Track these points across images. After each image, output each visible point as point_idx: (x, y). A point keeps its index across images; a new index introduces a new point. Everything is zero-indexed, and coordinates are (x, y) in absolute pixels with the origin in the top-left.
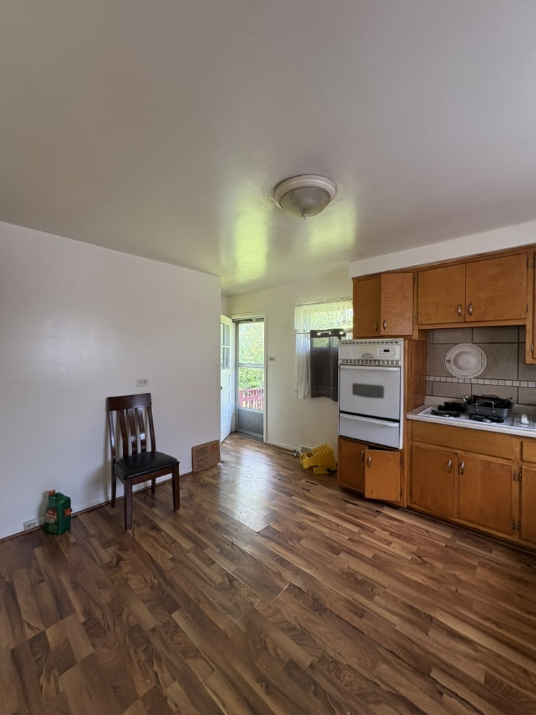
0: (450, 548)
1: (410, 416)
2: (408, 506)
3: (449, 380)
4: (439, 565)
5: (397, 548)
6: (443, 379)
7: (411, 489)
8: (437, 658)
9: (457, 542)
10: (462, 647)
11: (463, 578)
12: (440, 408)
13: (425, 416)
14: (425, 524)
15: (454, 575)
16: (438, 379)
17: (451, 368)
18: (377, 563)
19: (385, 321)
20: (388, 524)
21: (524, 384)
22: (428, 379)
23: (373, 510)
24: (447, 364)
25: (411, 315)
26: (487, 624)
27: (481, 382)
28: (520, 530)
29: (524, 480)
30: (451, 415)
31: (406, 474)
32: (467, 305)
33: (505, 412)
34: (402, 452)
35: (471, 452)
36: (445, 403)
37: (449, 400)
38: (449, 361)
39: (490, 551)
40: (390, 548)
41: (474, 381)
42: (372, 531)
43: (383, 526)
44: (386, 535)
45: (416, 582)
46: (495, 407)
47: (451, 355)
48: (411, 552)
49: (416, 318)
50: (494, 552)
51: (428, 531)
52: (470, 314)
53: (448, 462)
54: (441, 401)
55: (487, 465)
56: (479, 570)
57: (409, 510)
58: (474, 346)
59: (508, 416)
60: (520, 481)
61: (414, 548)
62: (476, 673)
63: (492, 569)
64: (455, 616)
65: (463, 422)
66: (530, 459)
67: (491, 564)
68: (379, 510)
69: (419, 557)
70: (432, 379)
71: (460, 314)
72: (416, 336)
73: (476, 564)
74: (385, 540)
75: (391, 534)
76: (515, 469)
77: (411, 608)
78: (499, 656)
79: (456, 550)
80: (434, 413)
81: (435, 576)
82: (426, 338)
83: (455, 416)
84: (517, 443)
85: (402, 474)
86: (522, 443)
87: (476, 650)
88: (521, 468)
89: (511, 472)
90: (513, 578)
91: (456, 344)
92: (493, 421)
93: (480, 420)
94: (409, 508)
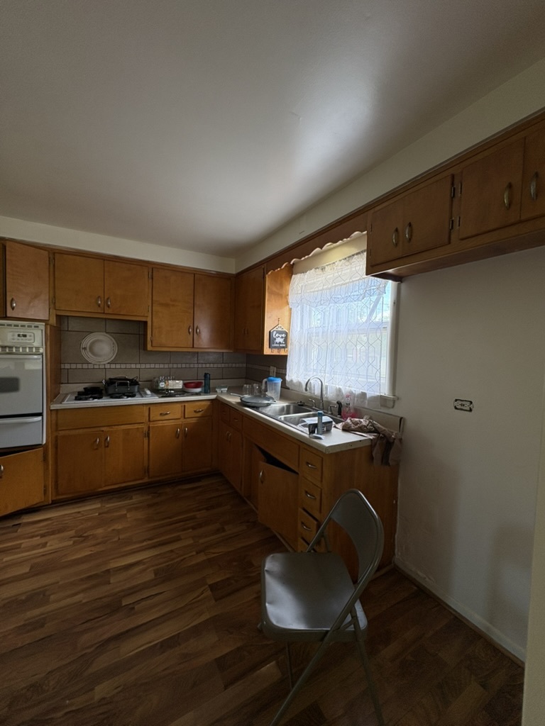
0: (103, 513)
1: (54, 407)
2: (52, 501)
3: (85, 366)
4: (100, 531)
5: (54, 543)
6: (79, 366)
7: (56, 482)
8: (123, 591)
9: (107, 506)
10: (136, 569)
11: (120, 528)
12: (80, 393)
13: (70, 403)
14: (73, 508)
15: (113, 530)
16: (73, 366)
17: (87, 355)
18: (38, 570)
19: (12, 300)
20: (34, 530)
21: (143, 366)
22: (62, 367)
23: (8, 527)
24: (83, 352)
25: (47, 297)
26: (145, 543)
27: (113, 366)
28: (148, 472)
29: (151, 435)
30: (94, 398)
31: (50, 467)
32: (106, 298)
33: (136, 388)
34: (45, 447)
35: (115, 425)
36: (84, 388)
37: (86, 385)
38: (85, 349)
39: (131, 498)
40: (48, 548)
41: (108, 366)
42: (17, 547)
43: (30, 535)
44: (37, 540)
45: (86, 556)
46: (130, 385)
47: (87, 342)
48: (71, 537)
49: (53, 302)
50: (134, 497)
51: (79, 512)
52: (108, 307)
53: (96, 440)
54: (81, 388)
55: (127, 432)
56: (128, 516)
57: (56, 504)
58: (108, 335)
59: (139, 391)
60: (149, 437)
61: (72, 533)
62: (149, 576)
63: (136, 509)
64: (123, 556)
65: (106, 402)
66: (154, 419)
67: (135, 506)
68: (17, 522)
69: (81, 536)
70: (67, 366)
71: (99, 306)
72: (53, 321)
73: (125, 512)
74: (39, 545)
75: (43, 536)
76: (146, 429)
77: (90, 578)
78: (157, 555)
79: (109, 512)
80: (77, 399)
81: (99, 541)
82: (61, 324)
83: (99, 398)
84: (146, 409)
85: (46, 469)
86: (149, 409)
87: (144, 564)
88: (149, 427)
89: (143, 432)
90: (149, 506)
91: (92, 333)
92: (128, 397)
93: (119, 398)
94: (54, 502)
